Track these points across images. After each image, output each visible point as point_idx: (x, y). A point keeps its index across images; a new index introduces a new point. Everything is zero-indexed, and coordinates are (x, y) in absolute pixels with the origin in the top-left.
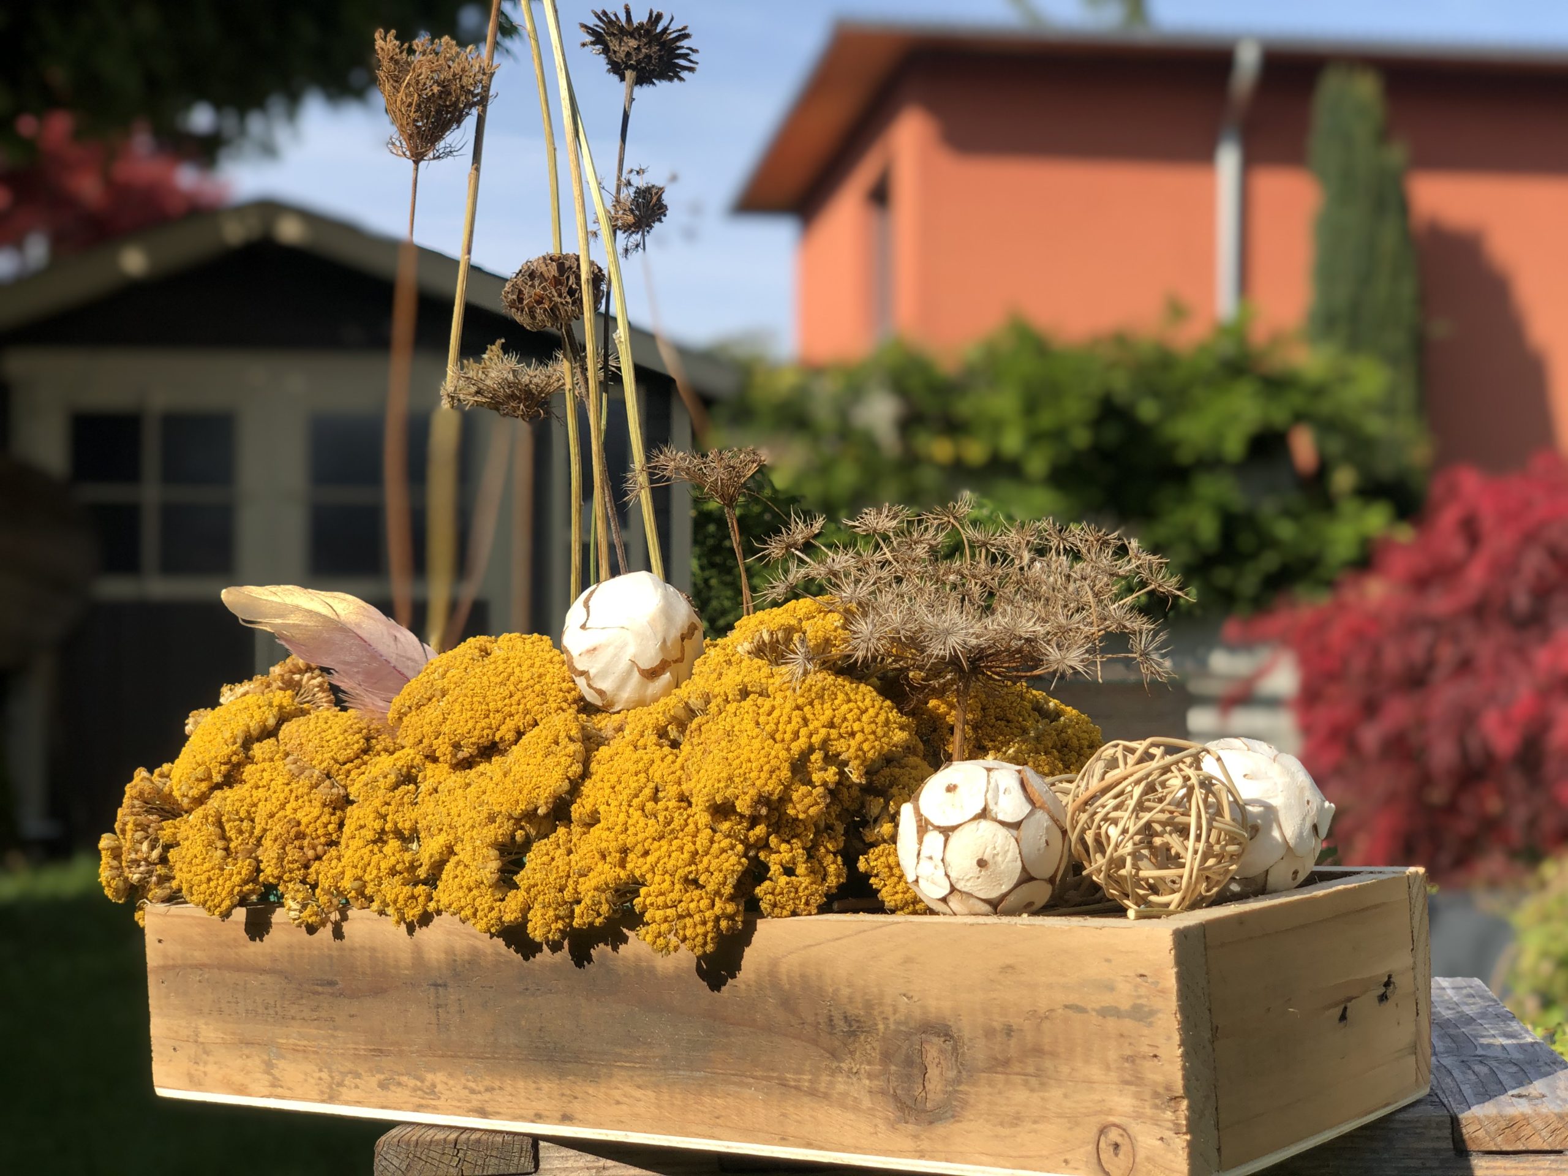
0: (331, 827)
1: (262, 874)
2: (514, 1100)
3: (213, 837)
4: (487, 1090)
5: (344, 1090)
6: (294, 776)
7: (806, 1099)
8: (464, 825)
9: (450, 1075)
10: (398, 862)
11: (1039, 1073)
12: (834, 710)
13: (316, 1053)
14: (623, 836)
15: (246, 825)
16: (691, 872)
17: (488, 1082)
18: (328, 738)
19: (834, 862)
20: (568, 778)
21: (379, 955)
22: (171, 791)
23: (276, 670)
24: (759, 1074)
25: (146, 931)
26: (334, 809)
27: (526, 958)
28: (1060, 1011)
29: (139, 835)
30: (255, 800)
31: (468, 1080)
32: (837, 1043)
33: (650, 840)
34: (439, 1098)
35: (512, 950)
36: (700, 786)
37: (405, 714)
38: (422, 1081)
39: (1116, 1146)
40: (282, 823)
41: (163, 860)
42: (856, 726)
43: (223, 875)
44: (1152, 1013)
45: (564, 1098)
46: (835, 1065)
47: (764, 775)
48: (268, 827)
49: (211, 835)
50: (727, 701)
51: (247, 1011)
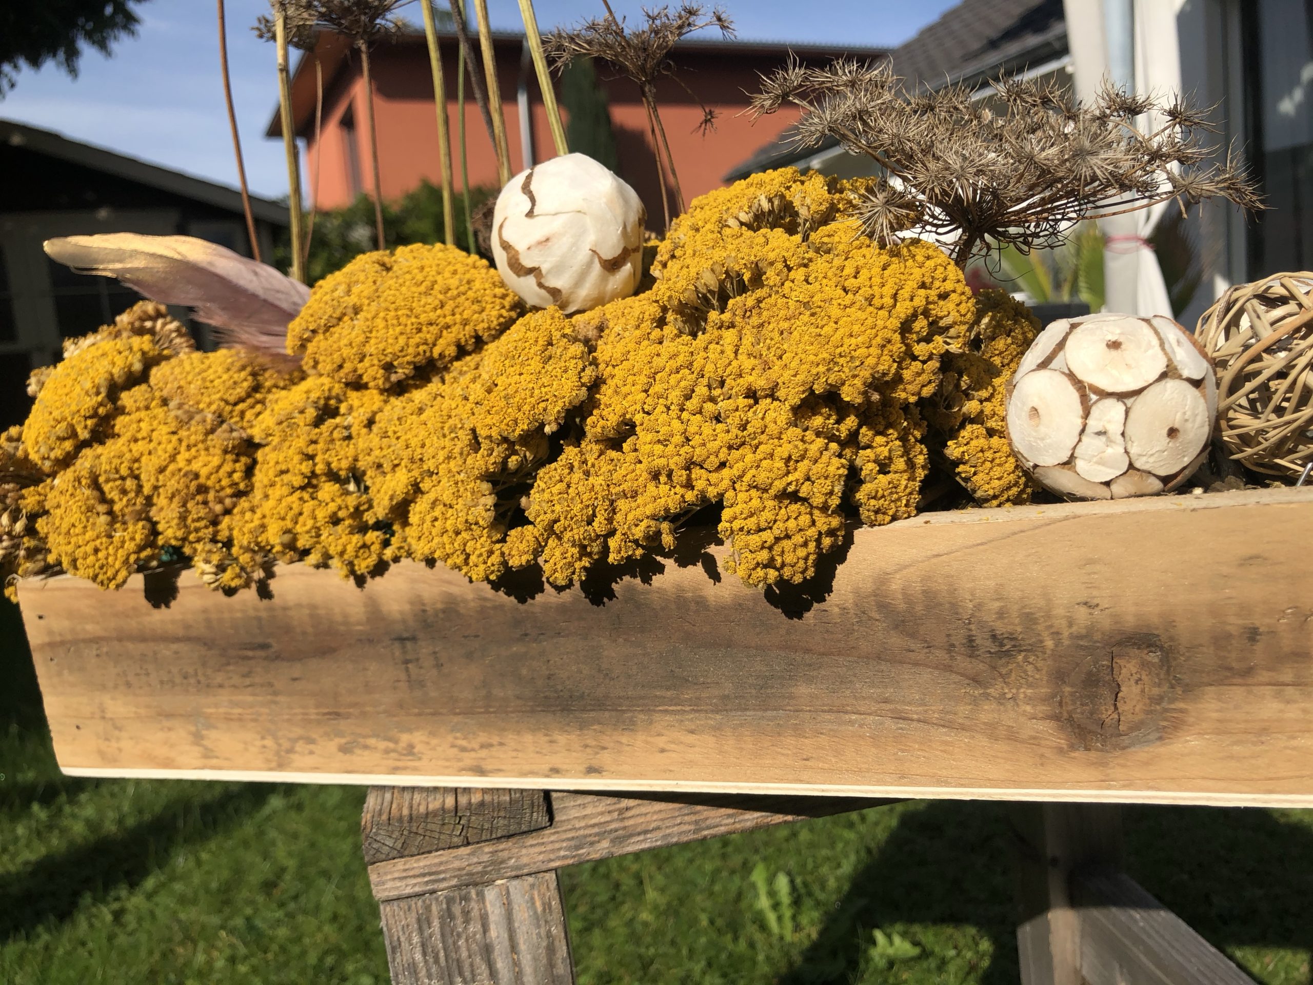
0: (237, 476)
1: (160, 537)
2: (520, 755)
3: (92, 502)
4: (482, 746)
5: (295, 757)
6: (183, 423)
7: (936, 733)
8: (434, 457)
9: (433, 734)
10: (340, 508)
11: (1301, 681)
13: (255, 720)
15: (130, 484)
17: (483, 737)
18: (212, 377)
20: (583, 385)
21: (322, 612)
22: (27, 455)
23: (124, 319)
24: (864, 708)
25: (22, 607)
26: (238, 455)
27: (522, 600)
30: (136, 455)
31: (456, 738)
32: (981, 666)
33: (725, 450)
34: (420, 759)
35: (501, 593)
36: (787, 374)
37: (309, 340)
38: (396, 742)
40: (177, 477)
41: (30, 531)
43: (112, 543)
45: (589, 750)
46: (978, 691)
47: (874, 353)
48: (160, 483)
49: (88, 499)
51: (162, 682)
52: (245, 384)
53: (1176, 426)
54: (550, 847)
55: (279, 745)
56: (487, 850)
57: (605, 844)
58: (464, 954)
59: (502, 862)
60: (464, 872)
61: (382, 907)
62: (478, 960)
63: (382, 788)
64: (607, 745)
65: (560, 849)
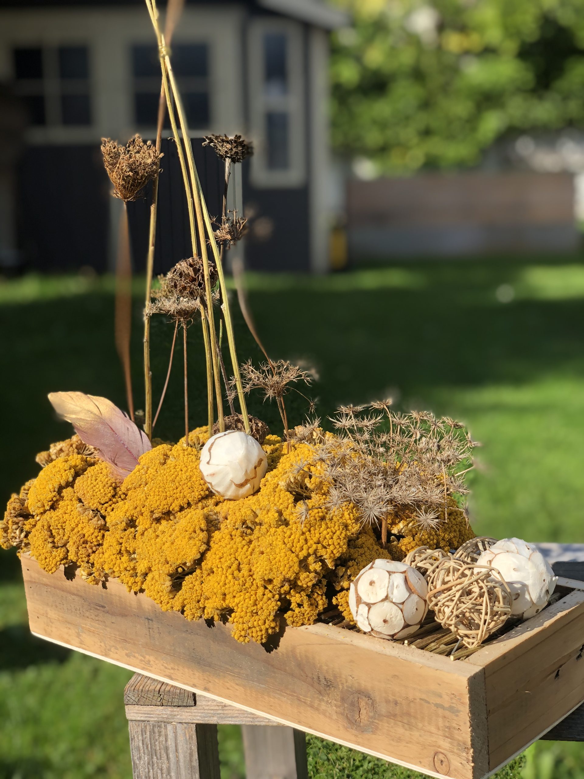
0: (99, 538)
1: (69, 557)
2: (184, 676)
3: (47, 537)
4: (172, 668)
5: (111, 653)
6: (81, 514)
7: (309, 708)
8: (155, 561)
9: (156, 658)
10: (128, 566)
11: (409, 724)
12: (320, 534)
13: (98, 634)
14: (223, 588)
15: (61, 531)
16: (254, 609)
17: (172, 665)
18: (96, 491)
19: (322, 599)
20: (200, 552)
21: (123, 600)
22: (27, 507)
23: (74, 439)
24: (288, 692)
25: (22, 564)
26: (100, 530)
28: (418, 700)
29: (15, 527)
30: (65, 520)
31: (164, 663)
32: (321, 688)
33: (236, 592)
34: (152, 667)
36: (257, 571)
37: (130, 490)
38: (145, 658)
39: (442, 761)
40: (77, 535)
42: (330, 542)
43: (52, 555)
44: (458, 711)
45: (205, 681)
46: (321, 697)
47: (286, 569)
48: (71, 535)
49: (46, 535)
50: (270, 526)
51: (68, 609)
52: (109, 495)
53: (387, 619)
54: (194, 714)
55: (106, 646)
56: (169, 709)
57: (215, 718)
58: (158, 748)
59: (175, 715)
60: (160, 716)
61: (129, 722)
62: (163, 752)
63: (139, 674)
64: (211, 681)
65: (197, 716)
